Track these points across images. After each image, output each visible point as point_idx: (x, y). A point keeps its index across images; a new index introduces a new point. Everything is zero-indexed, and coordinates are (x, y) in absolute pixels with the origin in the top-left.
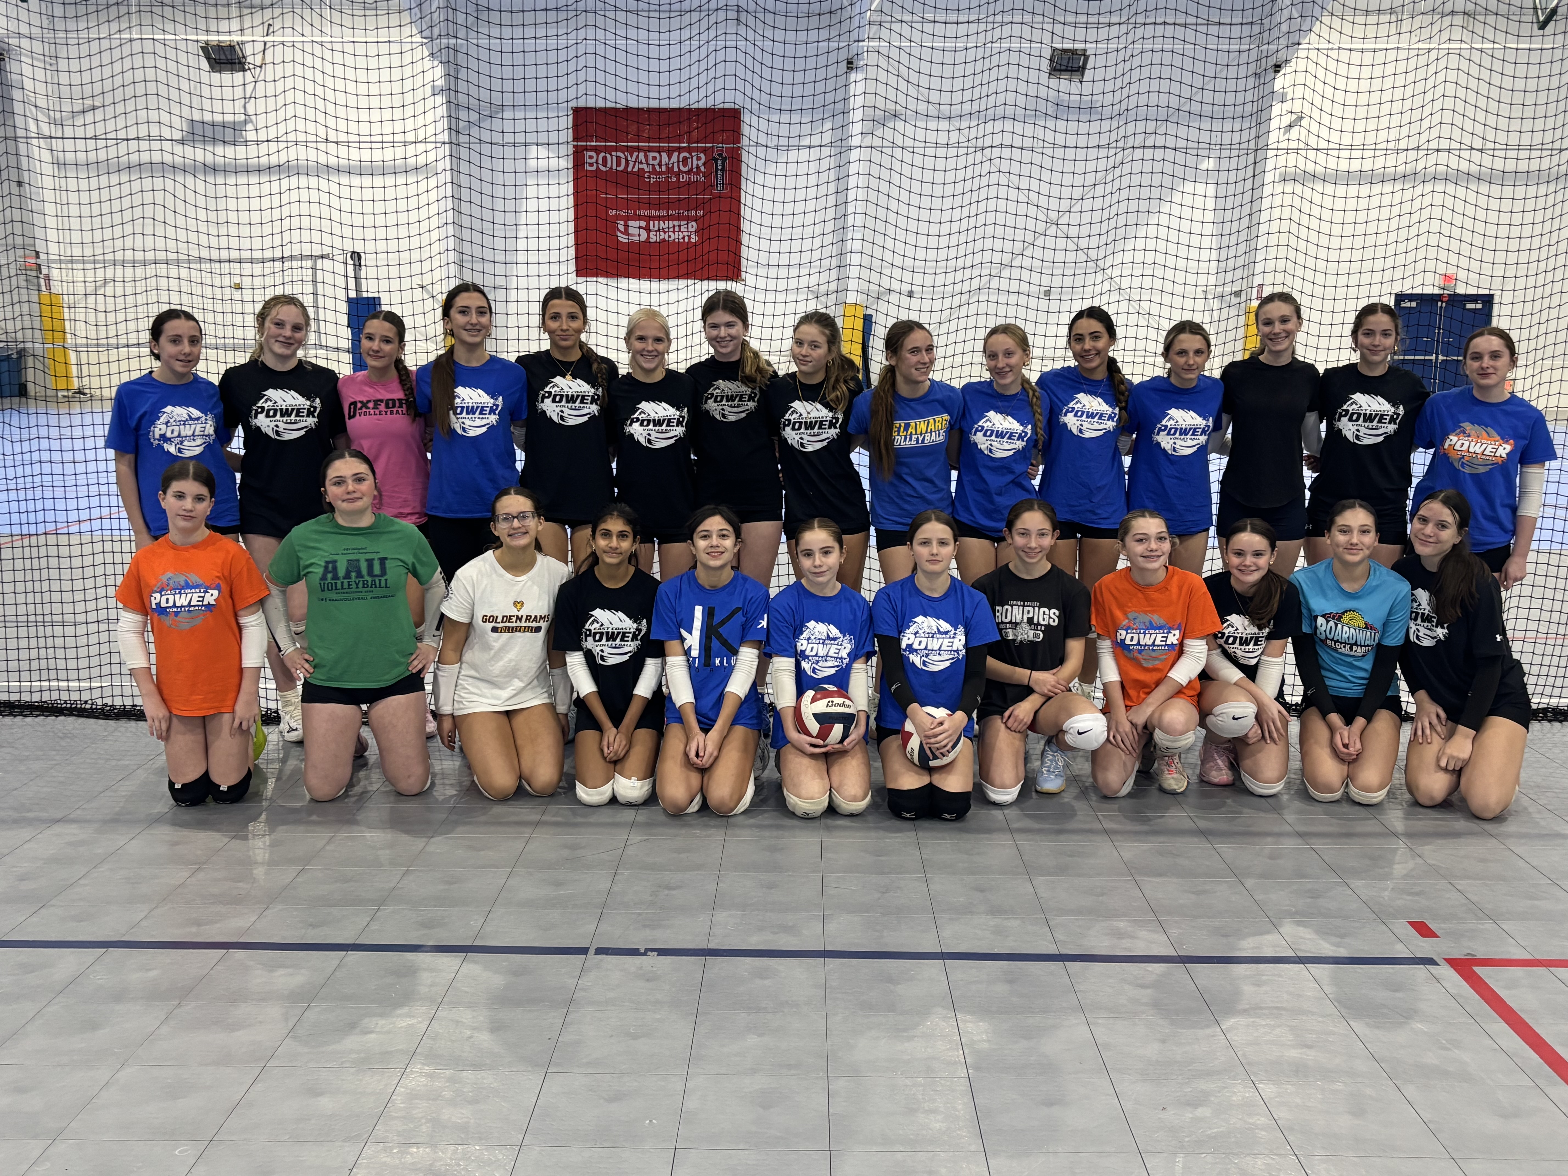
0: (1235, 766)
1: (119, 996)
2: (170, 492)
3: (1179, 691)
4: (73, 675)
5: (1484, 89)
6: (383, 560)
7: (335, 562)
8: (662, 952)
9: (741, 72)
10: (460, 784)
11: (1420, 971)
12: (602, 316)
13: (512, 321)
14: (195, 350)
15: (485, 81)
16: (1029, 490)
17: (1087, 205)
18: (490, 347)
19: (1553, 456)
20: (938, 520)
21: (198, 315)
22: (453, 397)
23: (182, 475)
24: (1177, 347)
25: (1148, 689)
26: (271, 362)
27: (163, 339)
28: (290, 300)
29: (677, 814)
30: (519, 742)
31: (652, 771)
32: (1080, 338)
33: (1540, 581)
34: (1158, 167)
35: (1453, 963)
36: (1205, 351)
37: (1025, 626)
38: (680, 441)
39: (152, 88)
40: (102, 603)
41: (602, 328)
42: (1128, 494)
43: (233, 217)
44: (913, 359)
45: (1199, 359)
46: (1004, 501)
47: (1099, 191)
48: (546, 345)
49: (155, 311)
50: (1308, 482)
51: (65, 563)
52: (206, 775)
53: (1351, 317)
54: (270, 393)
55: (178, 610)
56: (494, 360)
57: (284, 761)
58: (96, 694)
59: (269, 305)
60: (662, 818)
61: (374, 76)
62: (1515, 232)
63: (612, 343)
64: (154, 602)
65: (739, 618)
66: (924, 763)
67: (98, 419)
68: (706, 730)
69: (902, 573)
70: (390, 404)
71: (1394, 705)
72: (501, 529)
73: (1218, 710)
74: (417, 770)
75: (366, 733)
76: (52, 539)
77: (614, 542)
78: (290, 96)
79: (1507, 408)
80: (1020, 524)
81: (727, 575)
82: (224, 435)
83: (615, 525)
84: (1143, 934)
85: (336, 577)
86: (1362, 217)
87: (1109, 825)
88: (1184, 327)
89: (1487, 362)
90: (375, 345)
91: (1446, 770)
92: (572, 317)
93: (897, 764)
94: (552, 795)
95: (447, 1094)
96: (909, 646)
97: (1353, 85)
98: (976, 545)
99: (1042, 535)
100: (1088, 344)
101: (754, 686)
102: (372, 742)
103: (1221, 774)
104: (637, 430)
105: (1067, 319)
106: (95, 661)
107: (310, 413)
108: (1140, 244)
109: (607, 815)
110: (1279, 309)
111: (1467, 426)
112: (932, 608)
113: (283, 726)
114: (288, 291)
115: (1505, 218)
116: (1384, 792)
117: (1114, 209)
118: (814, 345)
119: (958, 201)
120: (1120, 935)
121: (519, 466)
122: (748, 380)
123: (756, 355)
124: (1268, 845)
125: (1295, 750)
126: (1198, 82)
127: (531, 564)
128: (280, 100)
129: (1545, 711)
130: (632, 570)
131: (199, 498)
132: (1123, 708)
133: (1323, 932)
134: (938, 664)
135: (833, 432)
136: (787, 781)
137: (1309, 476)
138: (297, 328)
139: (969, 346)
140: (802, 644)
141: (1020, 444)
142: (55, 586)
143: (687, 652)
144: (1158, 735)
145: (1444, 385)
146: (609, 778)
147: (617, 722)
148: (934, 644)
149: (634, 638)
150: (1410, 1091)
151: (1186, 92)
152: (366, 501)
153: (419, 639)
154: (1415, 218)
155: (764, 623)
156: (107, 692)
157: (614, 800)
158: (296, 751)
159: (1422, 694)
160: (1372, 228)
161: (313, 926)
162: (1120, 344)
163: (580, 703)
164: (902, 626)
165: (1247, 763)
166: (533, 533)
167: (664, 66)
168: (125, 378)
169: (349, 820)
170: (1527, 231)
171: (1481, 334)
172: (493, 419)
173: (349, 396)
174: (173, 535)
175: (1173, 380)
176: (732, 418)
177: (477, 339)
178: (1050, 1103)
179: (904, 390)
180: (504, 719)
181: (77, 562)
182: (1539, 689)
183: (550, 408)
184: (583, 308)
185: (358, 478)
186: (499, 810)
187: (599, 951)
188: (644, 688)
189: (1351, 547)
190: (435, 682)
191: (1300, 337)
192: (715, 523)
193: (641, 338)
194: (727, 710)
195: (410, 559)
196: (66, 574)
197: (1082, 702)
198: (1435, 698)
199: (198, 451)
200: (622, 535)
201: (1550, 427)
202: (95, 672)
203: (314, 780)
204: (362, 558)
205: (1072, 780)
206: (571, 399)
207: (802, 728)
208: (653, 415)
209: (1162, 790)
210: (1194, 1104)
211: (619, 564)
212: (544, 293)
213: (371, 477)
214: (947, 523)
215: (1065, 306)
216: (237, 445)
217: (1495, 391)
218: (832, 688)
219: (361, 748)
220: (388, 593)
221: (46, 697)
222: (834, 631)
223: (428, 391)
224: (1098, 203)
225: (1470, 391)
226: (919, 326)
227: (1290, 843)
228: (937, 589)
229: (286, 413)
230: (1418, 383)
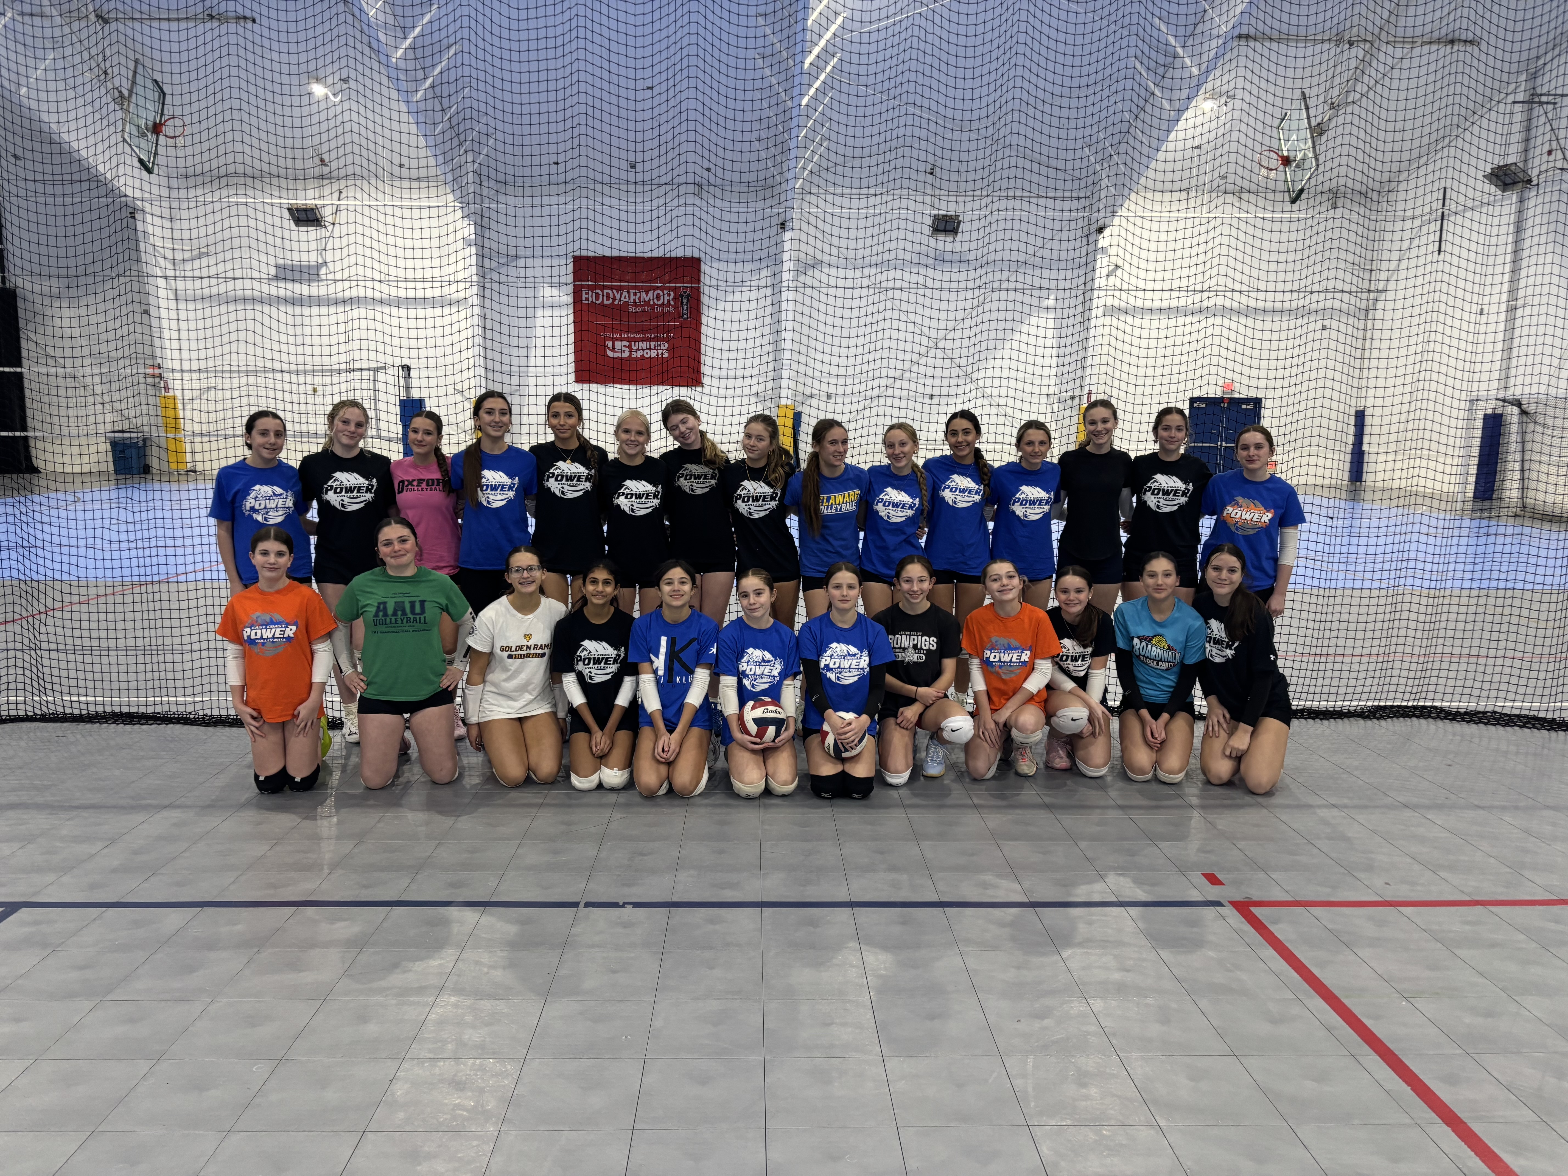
0: (1071, 755)
1: (211, 945)
2: (257, 551)
3: (1031, 698)
4: (180, 692)
5: (1248, 249)
6: (422, 602)
7: (385, 603)
8: (637, 905)
9: (697, 233)
10: (483, 775)
11: (1209, 912)
12: (593, 416)
13: (525, 419)
14: (279, 441)
15: (503, 238)
16: (917, 547)
17: (958, 334)
18: (508, 439)
19: (1303, 520)
20: (848, 569)
21: (281, 414)
22: (480, 477)
23: (265, 537)
24: (1026, 439)
25: (1007, 695)
26: (339, 451)
27: (254, 432)
28: (354, 404)
29: (650, 797)
30: (529, 741)
31: (630, 763)
32: (955, 433)
33: (1296, 614)
34: (1010, 306)
35: (1235, 904)
36: (1047, 441)
37: (911, 650)
38: (655, 510)
39: (245, 242)
40: (204, 636)
41: (593, 426)
42: (991, 551)
43: (308, 340)
44: (831, 448)
45: (1043, 448)
46: (897, 556)
47: (967, 323)
48: (551, 438)
49: (247, 412)
50: (1124, 540)
51: (175, 605)
52: (284, 769)
53: (1153, 418)
54: (338, 475)
55: (264, 641)
56: (512, 449)
57: (347, 757)
58: (198, 707)
59: (337, 408)
60: (638, 799)
61: (417, 234)
62: (1274, 355)
63: (602, 437)
64: (245, 635)
65: (695, 646)
66: (838, 754)
67: (202, 494)
68: (671, 730)
69: (821, 610)
70: (430, 483)
71: (1189, 708)
72: (513, 578)
73: (1060, 713)
74: (449, 765)
75: (408, 735)
76: (164, 587)
77: (600, 587)
78: (352, 249)
79: (1270, 485)
80: (904, 574)
81: (686, 613)
82: (301, 507)
83: (601, 574)
84: (1004, 883)
85: (386, 615)
86: (1162, 343)
87: (976, 801)
88: (1031, 425)
89: (1253, 451)
90: (419, 436)
91: (1230, 757)
92: (569, 415)
93: (817, 756)
94: (552, 783)
95: (469, 1018)
96: (827, 666)
97: (1153, 246)
98: (877, 588)
99: (922, 581)
100: (961, 438)
101: (706, 698)
102: (413, 742)
103: (1061, 761)
104: (622, 502)
105: (944, 419)
106: (197, 681)
107: (368, 490)
108: (998, 363)
109: (596, 797)
110: (1100, 412)
111: (1240, 500)
112: (844, 637)
113: (345, 730)
114: (350, 397)
115: (1266, 345)
116: (1181, 776)
117: (978, 338)
118: (760, 438)
119: (861, 331)
120: (985, 885)
121: (531, 530)
122: (709, 463)
123: (713, 444)
124: (1095, 816)
125: (1116, 743)
126: (1040, 242)
127: (537, 605)
128: (345, 252)
129: (1302, 711)
130: (612, 609)
131: (280, 554)
132: (989, 712)
133: (1138, 882)
134: (849, 679)
135: (773, 504)
136: (734, 771)
137: (1124, 537)
138: (359, 425)
139: (871, 439)
140: (743, 666)
141: (910, 513)
142: (167, 623)
143: (655, 672)
144: (1014, 733)
145: (1225, 468)
146: (596, 769)
147: (602, 726)
148: (846, 664)
149: (615, 661)
150: (1204, 1003)
151: (1031, 250)
152: (409, 557)
153: (451, 662)
154: (1201, 344)
155: (714, 650)
156: (207, 705)
157: (600, 786)
158: (356, 750)
159: (1213, 698)
160: (1169, 351)
161: (366, 887)
162: (984, 438)
163: (573, 711)
164: (821, 650)
165: (1081, 753)
166: (538, 582)
167: (639, 228)
168: (224, 464)
169: (396, 803)
170: (1282, 354)
171: (1248, 431)
172: (511, 494)
173: (399, 476)
174: (262, 584)
175: (1023, 464)
176: (699, 492)
177: (499, 434)
178: (932, 1017)
179: (826, 471)
180: (517, 724)
181: (184, 605)
182: (1297, 695)
183: (553, 485)
184: (579, 409)
185: (403, 540)
186: (514, 794)
187: (588, 905)
188: (623, 699)
189: (1158, 588)
190: (464, 696)
191: (1117, 432)
192: (677, 573)
193: (627, 431)
194: (686, 717)
195: (444, 602)
196: (175, 614)
197: (956, 707)
198: (1223, 702)
199: (280, 519)
200: (606, 582)
201: (1301, 499)
202: (198, 689)
203: (368, 772)
204: (407, 600)
205: (951, 767)
206: (570, 478)
207: (745, 730)
208: (635, 490)
209: (1018, 774)
210: (1041, 1016)
211: (603, 605)
212: (548, 398)
213: (412, 538)
214: (854, 572)
215: (943, 409)
216: (313, 514)
217: (1260, 473)
218: (768, 699)
219: (404, 747)
220: (425, 627)
221: (158, 709)
222: (768, 656)
223: (460, 472)
224: (966, 333)
225: (1241, 472)
226: (839, 424)
227: (1112, 814)
228: (846, 622)
229: (349, 490)
230: (1204, 466)
